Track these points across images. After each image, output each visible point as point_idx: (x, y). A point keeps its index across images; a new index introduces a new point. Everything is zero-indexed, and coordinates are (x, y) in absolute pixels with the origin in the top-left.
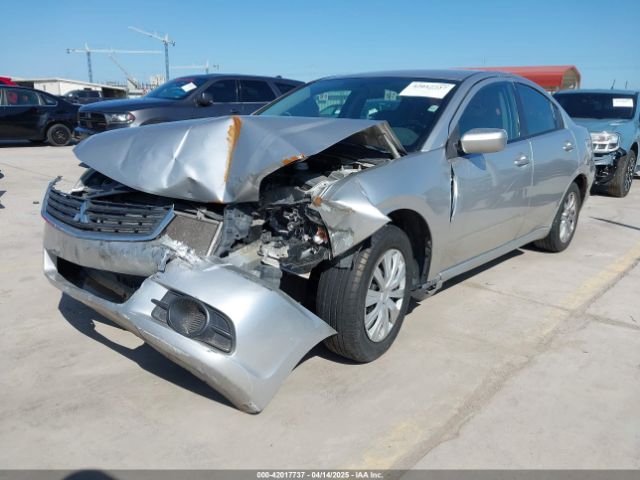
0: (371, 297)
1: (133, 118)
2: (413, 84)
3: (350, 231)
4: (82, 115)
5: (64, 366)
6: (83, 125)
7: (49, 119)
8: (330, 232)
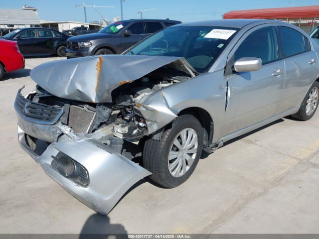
0: (172, 155)
1: (91, 44)
2: (214, 30)
3: (155, 122)
4: (68, 43)
5: (23, 182)
6: (69, 47)
7: (58, 44)
8: (146, 121)
